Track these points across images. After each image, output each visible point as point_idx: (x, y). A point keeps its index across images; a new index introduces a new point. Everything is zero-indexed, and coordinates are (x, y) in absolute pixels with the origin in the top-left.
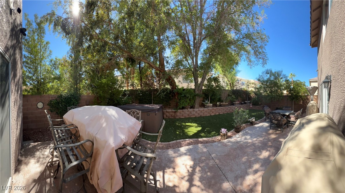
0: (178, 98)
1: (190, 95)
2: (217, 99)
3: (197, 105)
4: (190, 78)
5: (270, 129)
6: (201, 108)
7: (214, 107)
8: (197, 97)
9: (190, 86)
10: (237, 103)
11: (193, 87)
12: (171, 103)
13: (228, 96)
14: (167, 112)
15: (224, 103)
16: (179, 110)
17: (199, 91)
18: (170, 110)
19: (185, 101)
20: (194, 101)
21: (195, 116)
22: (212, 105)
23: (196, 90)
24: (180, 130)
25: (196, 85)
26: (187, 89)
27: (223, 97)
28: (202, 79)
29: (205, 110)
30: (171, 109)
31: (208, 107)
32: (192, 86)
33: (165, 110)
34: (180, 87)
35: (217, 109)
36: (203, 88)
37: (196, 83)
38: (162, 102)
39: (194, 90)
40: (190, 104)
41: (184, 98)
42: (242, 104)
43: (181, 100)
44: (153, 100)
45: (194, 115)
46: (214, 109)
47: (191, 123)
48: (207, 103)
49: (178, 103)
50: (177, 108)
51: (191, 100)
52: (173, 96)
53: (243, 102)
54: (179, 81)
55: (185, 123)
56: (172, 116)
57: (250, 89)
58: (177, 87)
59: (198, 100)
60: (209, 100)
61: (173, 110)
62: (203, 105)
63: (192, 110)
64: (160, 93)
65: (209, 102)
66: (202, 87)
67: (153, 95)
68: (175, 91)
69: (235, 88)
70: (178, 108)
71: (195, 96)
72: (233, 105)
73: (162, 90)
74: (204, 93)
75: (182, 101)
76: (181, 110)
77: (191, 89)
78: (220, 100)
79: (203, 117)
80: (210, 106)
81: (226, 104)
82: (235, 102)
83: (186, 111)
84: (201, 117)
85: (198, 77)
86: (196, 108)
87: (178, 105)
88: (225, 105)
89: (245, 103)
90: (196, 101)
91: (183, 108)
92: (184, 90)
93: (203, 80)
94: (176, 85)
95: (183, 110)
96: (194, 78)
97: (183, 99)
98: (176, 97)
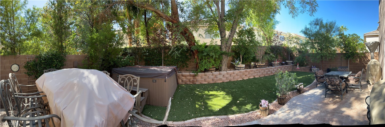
0: (198, 57)
1: (215, 53)
2: (252, 58)
3: (224, 67)
4: (215, 31)
5: (325, 97)
6: (231, 70)
7: (248, 69)
8: (224, 56)
9: (215, 42)
10: (276, 63)
11: (219, 43)
12: (188, 64)
13: (265, 54)
14: (182, 75)
15: (260, 64)
16: (199, 74)
17: (227, 48)
18: (187, 74)
19: (208, 61)
20: (221, 61)
21: (221, 82)
22: (244, 66)
23: (223, 47)
24: (201, 102)
25: (222, 40)
26: (210, 46)
27: (259, 55)
28: (231, 31)
29: (236, 73)
30: (189, 72)
31: (239, 69)
32: (218, 41)
33: (181, 74)
34: (201, 43)
35: (251, 71)
36: (233, 44)
37: (223, 37)
38: (176, 63)
39: (220, 47)
40: (215, 65)
41: (207, 58)
42: (282, 64)
43: (202, 60)
44: (164, 60)
45: (220, 79)
46: (247, 71)
47: (217, 90)
48: (238, 64)
49: (199, 65)
50: (197, 70)
51: (216, 60)
52: (191, 55)
53: (283, 62)
54: (200, 35)
55: (209, 91)
56: (190, 82)
57: (292, 46)
58: (197, 43)
59: (226, 61)
60: (240, 59)
61: (191, 74)
62: (232, 67)
63: (217, 73)
64: (173, 52)
65: (241, 63)
66: (231, 43)
67: (163, 54)
68: (193, 48)
69: (273, 44)
70: (199, 70)
71: (222, 54)
72: (271, 65)
73: (176, 47)
74: (233, 51)
75: (204, 62)
76: (203, 74)
77: (216, 45)
78: (254, 60)
79: (234, 82)
80: (241, 67)
81: (263, 64)
82: (273, 61)
83: (210, 75)
84: (230, 82)
85: (225, 30)
86: (223, 70)
87: (199, 67)
88: (261, 66)
89: (287, 64)
90: (223, 62)
91: (206, 71)
92: (206, 47)
93: (232, 33)
94: (194, 40)
95: (206, 73)
96: (220, 31)
97: (205, 59)
98: (196, 57)
